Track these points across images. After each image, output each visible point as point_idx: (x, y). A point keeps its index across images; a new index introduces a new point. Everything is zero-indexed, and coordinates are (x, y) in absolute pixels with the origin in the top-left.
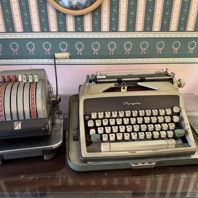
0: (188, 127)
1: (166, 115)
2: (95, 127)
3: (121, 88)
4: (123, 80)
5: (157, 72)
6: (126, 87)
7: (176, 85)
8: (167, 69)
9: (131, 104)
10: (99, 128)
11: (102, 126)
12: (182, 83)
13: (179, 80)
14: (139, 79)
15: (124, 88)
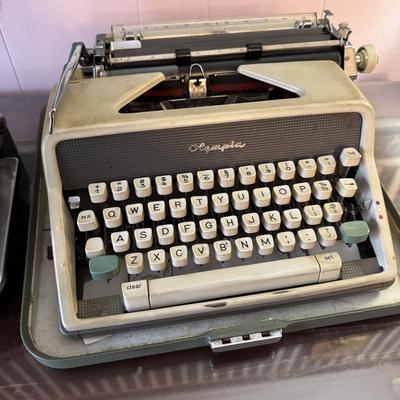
0: (378, 211)
1: (319, 176)
2: (103, 232)
3: (187, 85)
4: (194, 54)
5: (297, 23)
6: (203, 81)
7: (350, 66)
8: (328, 13)
9: (214, 148)
10: (114, 236)
11: (125, 225)
12: (370, 58)
13: (362, 49)
14: (245, 50)
15: (197, 84)
